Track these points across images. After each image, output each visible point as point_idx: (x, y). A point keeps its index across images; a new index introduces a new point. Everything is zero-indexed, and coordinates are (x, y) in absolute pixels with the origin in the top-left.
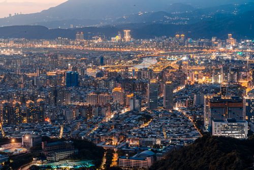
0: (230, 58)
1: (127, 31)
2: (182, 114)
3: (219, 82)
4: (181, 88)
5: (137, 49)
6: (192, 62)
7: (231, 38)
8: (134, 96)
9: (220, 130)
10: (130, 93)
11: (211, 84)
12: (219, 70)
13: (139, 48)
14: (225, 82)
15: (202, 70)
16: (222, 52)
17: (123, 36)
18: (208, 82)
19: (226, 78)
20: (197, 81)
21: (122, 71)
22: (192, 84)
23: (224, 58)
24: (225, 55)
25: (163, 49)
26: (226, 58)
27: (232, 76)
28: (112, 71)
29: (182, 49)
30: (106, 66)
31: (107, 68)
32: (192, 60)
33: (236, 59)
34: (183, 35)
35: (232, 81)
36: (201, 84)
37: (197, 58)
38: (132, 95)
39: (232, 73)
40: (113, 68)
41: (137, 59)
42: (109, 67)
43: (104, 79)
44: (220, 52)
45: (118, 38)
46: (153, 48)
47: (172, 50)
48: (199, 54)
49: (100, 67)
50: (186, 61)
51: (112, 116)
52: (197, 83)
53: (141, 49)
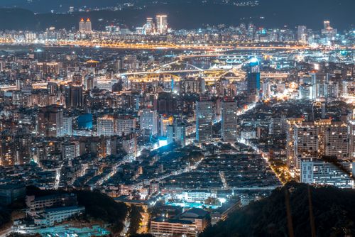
0: (327, 59)
1: (161, 17)
2: (251, 150)
3: (310, 97)
4: (250, 107)
5: (178, 46)
6: (266, 67)
7: (329, 28)
8: (174, 120)
9: (312, 175)
10: (167, 117)
11: (298, 101)
12: (310, 79)
13: (180, 44)
14: (317, 97)
15: (283, 79)
16: (315, 50)
18: (292, 97)
19: (322, 92)
20: (274, 96)
21: (153, 81)
22: (266, 101)
23: (318, 59)
24: (320, 54)
25: (219, 45)
26: (321, 59)
27: (331, 88)
28: (137, 81)
29: (250, 45)
30: (127, 73)
31: (129, 76)
32: (267, 62)
33: (336, 61)
35: (332, 96)
36: (280, 101)
37: (274, 60)
38: (171, 119)
39: (331, 83)
40: (140, 76)
41: (177, 62)
42: (133, 75)
43: (124, 94)
44: (311, 51)
45: (146, 28)
46: (202, 43)
47: (235, 45)
48: (277, 53)
49: (118, 75)
50: (257, 64)
51: (139, 154)
52: (275, 100)
53: (183, 46)
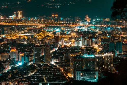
0: (87, 30)
1: (20, 12)
2: (56, 66)
3: (80, 45)
4: (56, 49)
5: (27, 24)
6: (62, 33)
7: (87, 18)
8: (24, 55)
9: (80, 77)
10: (22, 53)
11: (75, 47)
12: (80, 38)
13: (28, 23)
14: (83, 45)
15: (69, 38)
16: (82, 26)
17: (17, 15)
18: (73, 45)
19: (84, 43)
20: (66, 45)
21: (16, 38)
22: (62, 47)
23: (83, 30)
24: (83, 28)
25: (44, 24)
26: (84, 30)
27: (88, 41)
28: (10, 38)
29: (56, 24)
30: (6, 35)
31: (6, 36)
32: (63, 31)
33: (90, 31)
34: (56, 15)
35: (88, 45)
36: (68, 47)
37: (65, 30)
38: (23, 54)
39: (88, 40)
40: (11, 37)
41: (26, 30)
42: (8, 36)
43: (4, 44)
44: (81, 26)
45: (14, 16)
46: (37, 23)
47: (50, 24)
48: (67, 28)
49: (2, 36)
50: (58, 32)
51: (10, 68)
52: (65, 46)
53: (29, 24)
